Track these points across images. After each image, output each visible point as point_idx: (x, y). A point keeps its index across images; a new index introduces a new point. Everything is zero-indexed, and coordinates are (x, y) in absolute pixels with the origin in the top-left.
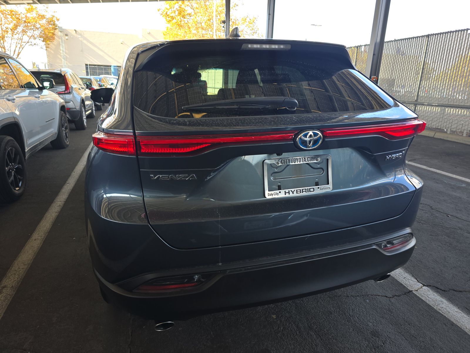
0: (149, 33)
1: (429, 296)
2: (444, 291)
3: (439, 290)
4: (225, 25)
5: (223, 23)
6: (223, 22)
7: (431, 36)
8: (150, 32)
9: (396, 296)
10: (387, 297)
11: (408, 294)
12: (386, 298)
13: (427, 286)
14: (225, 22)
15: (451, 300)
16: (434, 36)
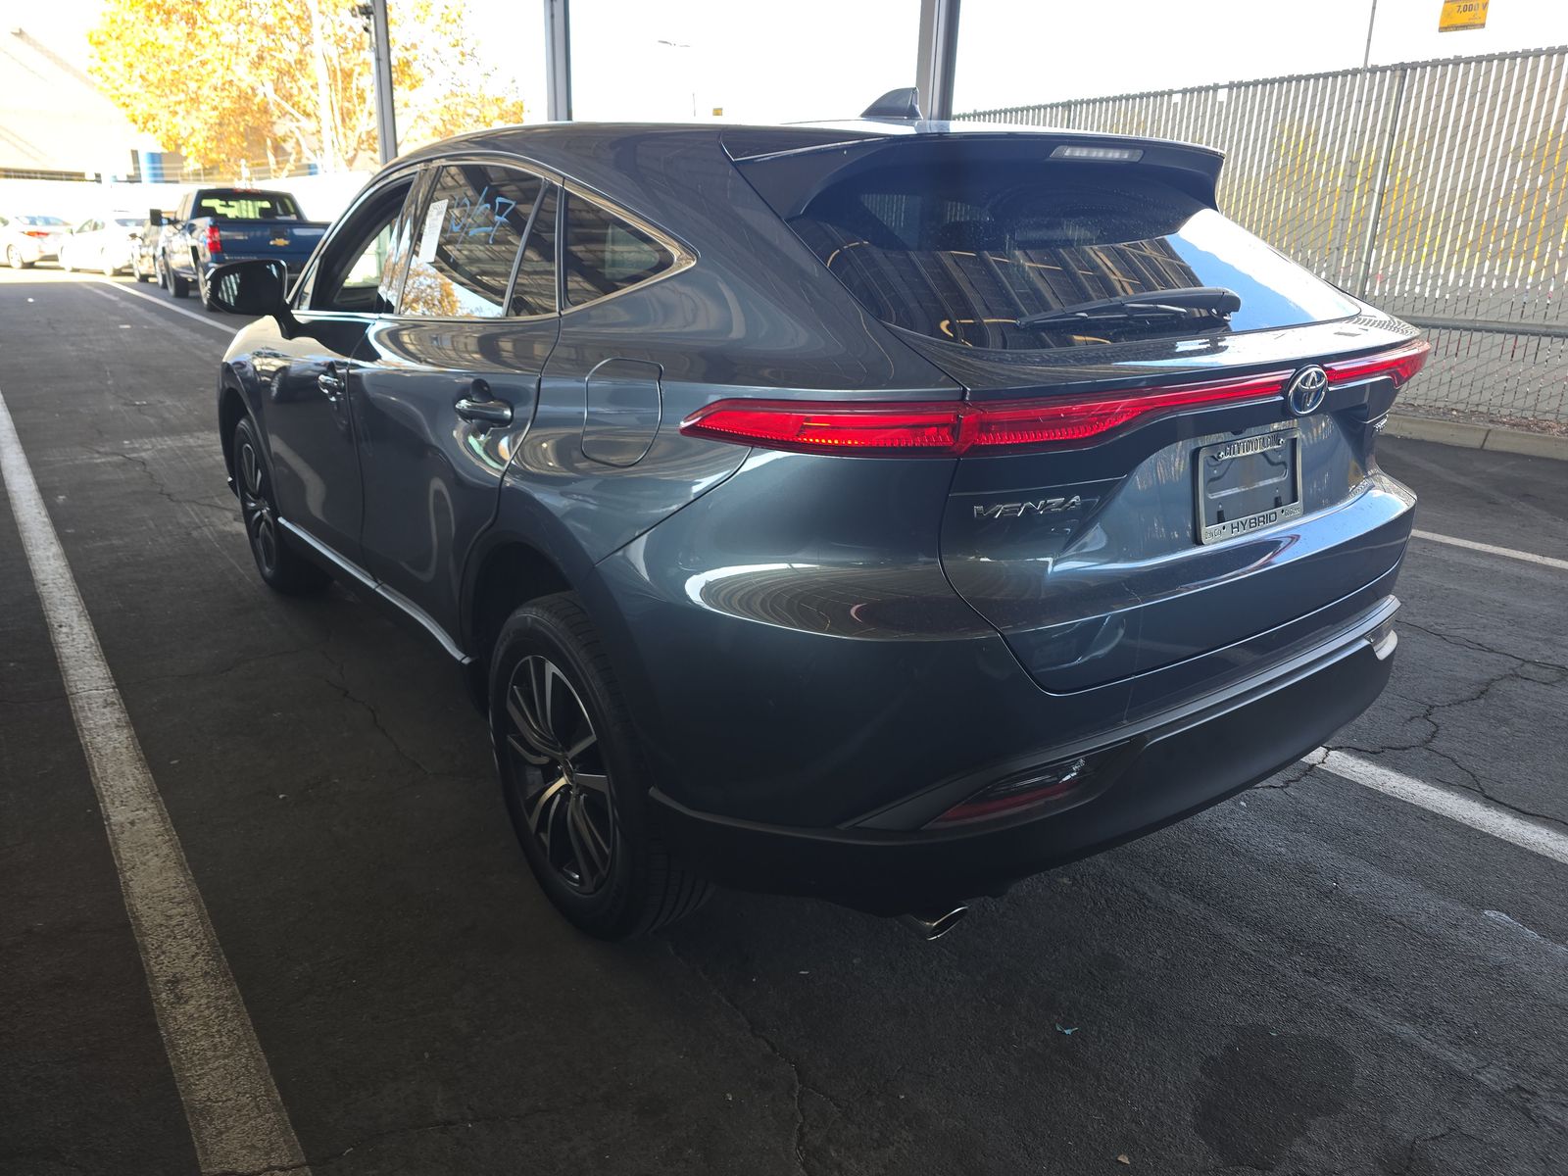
0: (20, 34)
1: (1354, 769)
2: (1374, 753)
3: (1363, 753)
4: (372, 21)
5: (362, 13)
6: (363, 10)
7: (1076, 106)
8: (20, 30)
9: (1292, 781)
10: (1274, 787)
11: (1312, 773)
12: (1273, 789)
13: (1336, 749)
14: (370, 10)
15: (1397, 768)
16: (1085, 105)
